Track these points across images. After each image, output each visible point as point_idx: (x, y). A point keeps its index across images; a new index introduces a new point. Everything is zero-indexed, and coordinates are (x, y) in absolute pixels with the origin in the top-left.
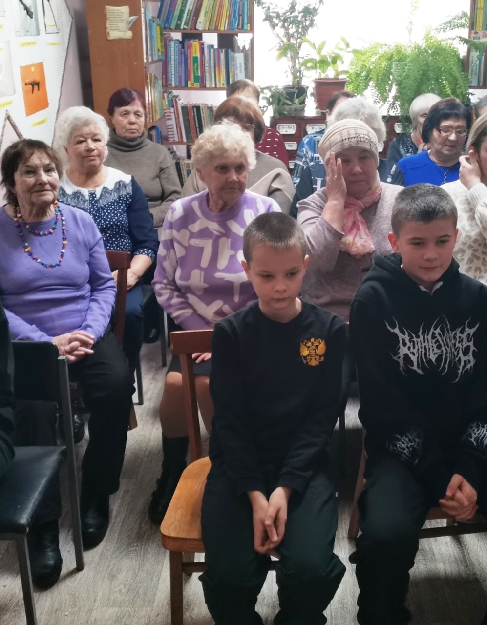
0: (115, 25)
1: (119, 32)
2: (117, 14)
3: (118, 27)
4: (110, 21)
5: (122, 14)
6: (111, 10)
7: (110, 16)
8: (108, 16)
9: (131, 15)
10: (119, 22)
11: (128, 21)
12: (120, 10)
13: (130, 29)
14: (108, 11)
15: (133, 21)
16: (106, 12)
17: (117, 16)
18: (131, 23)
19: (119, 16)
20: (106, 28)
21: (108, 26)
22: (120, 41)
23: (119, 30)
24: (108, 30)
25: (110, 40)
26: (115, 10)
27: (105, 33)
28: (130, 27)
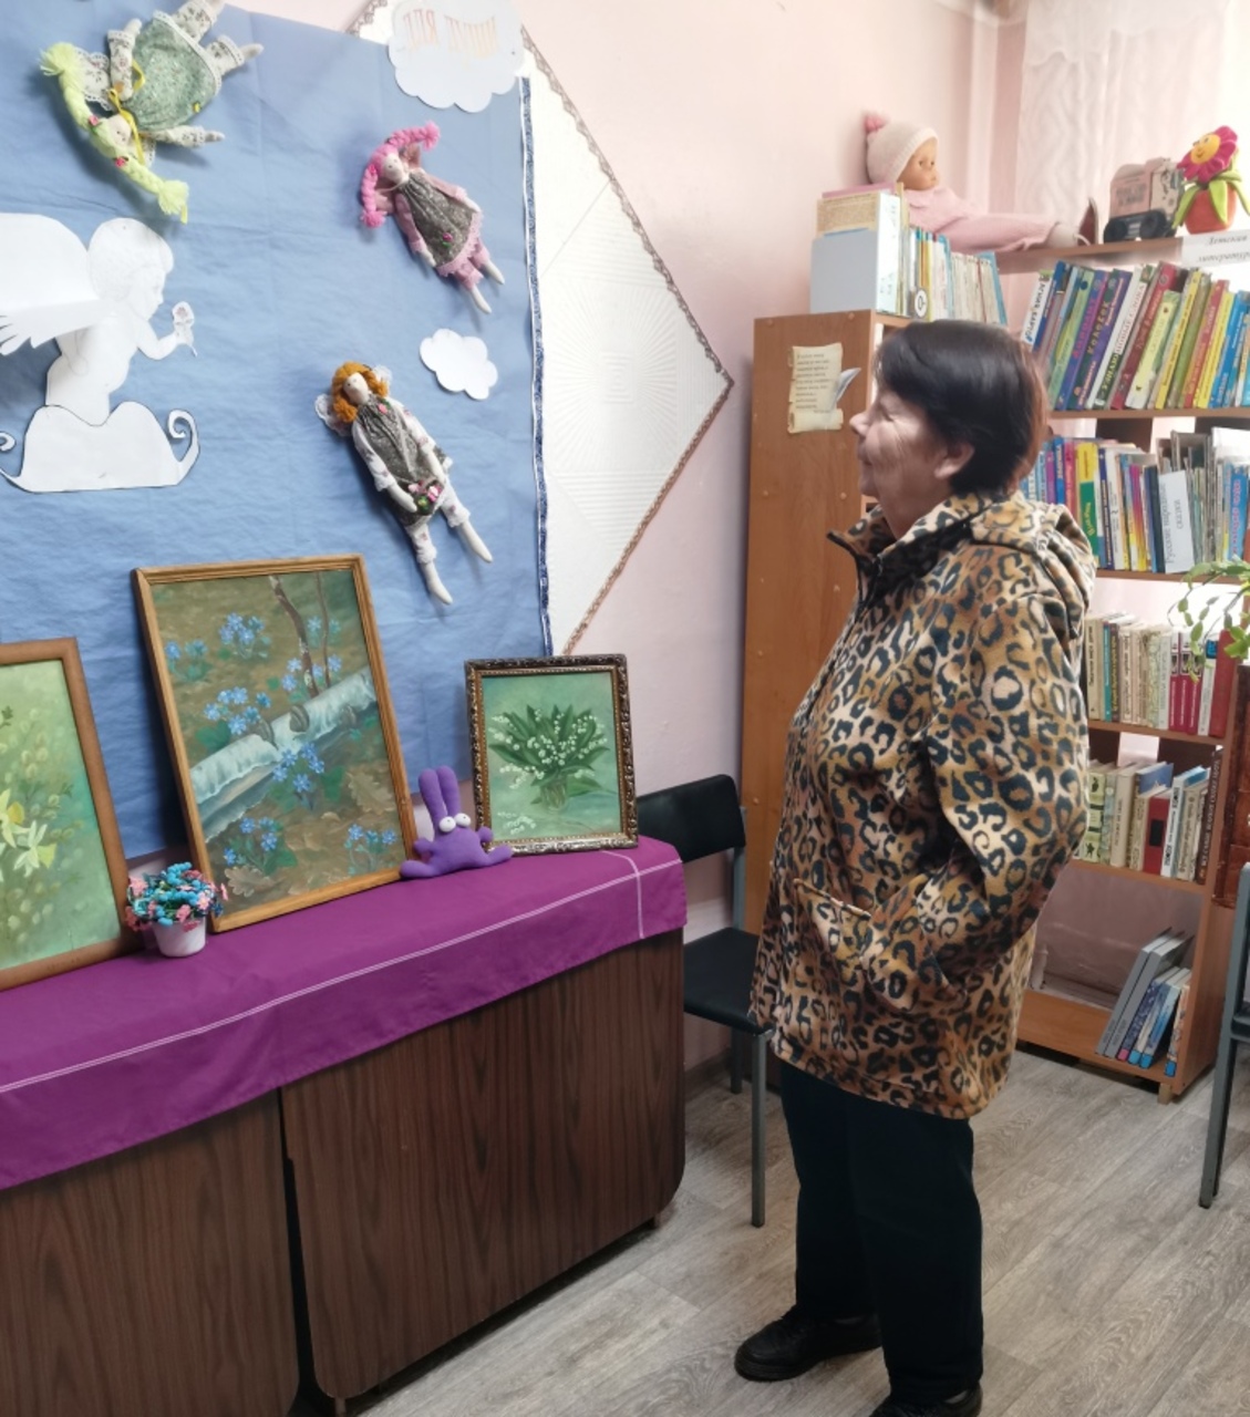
0: (808, 394)
1: (816, 412)
2: (815, 365)
3: (814, 400)
4: (799, 385)
5: (825, 365)
6: (803, 357)
7: (801, 373)
8: (796, 372)
9: (845, 367)
10: (817, 388)
11: (837, 383)
12: (822, 356)
13: (840, 405)
14: (796, 360)
15: (849, 382)
16: (792, 362)
17: (813, 372)
18: (842, 387)
19: (820, 371)
20: (789, 404)
21: (792, 398)
22: (814, 436)
23: (814, 408)
24: (792, 409)
25: (797, 434)
26: (810, 356)
27: (785, 417)
28: (841, 400)
